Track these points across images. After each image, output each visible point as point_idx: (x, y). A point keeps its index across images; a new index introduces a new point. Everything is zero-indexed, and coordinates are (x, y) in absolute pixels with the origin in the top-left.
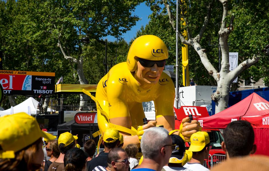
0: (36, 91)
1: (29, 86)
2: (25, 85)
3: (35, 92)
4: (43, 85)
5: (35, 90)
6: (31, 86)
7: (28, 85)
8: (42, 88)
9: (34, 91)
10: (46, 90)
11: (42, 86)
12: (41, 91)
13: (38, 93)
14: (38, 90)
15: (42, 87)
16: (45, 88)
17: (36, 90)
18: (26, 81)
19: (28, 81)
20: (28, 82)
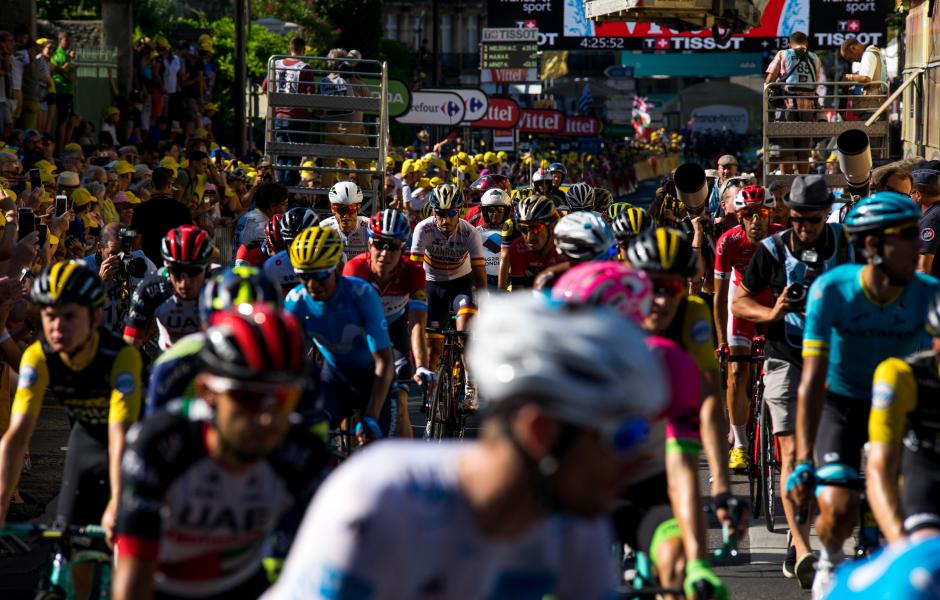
0: (825, 39)
1: (802, 21)
2: (786, 19)
3: (821, 42)
4: (850, 17)
5: (820, 36)
6: (807, 22)
7: (799, 17)
8: (843, 27)
9: (817, 38)
10: (857, 33)
11: (844, 20)
12: (841, 35)
13: (829, 43)
14: (830, 36)
15: (843, 24)
16: (854, 26)
17: (825, 35)
18: (790, 7)
19: (797, 5)
20: (796, 9)
